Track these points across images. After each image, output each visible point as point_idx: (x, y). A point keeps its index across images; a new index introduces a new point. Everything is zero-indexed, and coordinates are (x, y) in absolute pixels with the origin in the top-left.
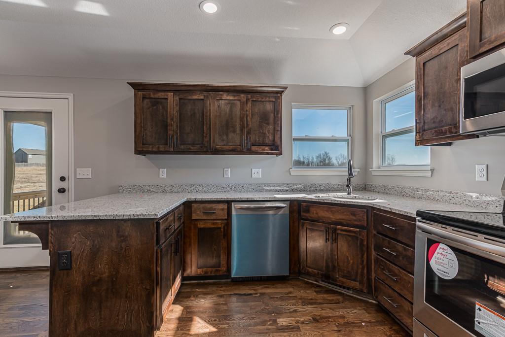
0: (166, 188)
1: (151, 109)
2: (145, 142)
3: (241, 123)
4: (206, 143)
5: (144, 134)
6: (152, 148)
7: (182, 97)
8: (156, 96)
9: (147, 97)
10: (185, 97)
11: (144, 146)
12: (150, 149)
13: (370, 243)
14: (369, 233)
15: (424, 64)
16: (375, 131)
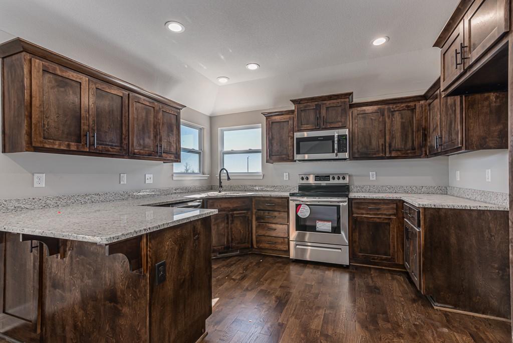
0: (48, 202)
1: (56, 89)
2: (46, 135)
3: (155, 130)
4: (125, 146)
5: (46, 123)
6: (60, 145)
7: (99, 87)
8: (64, 75)
9: (51, 71)
10: (104, 88)
11: (46, 141)
12: (56, 147)
13: (252, 218)
14: (252, 212)
15: (272, 123)
16: (220, 149)
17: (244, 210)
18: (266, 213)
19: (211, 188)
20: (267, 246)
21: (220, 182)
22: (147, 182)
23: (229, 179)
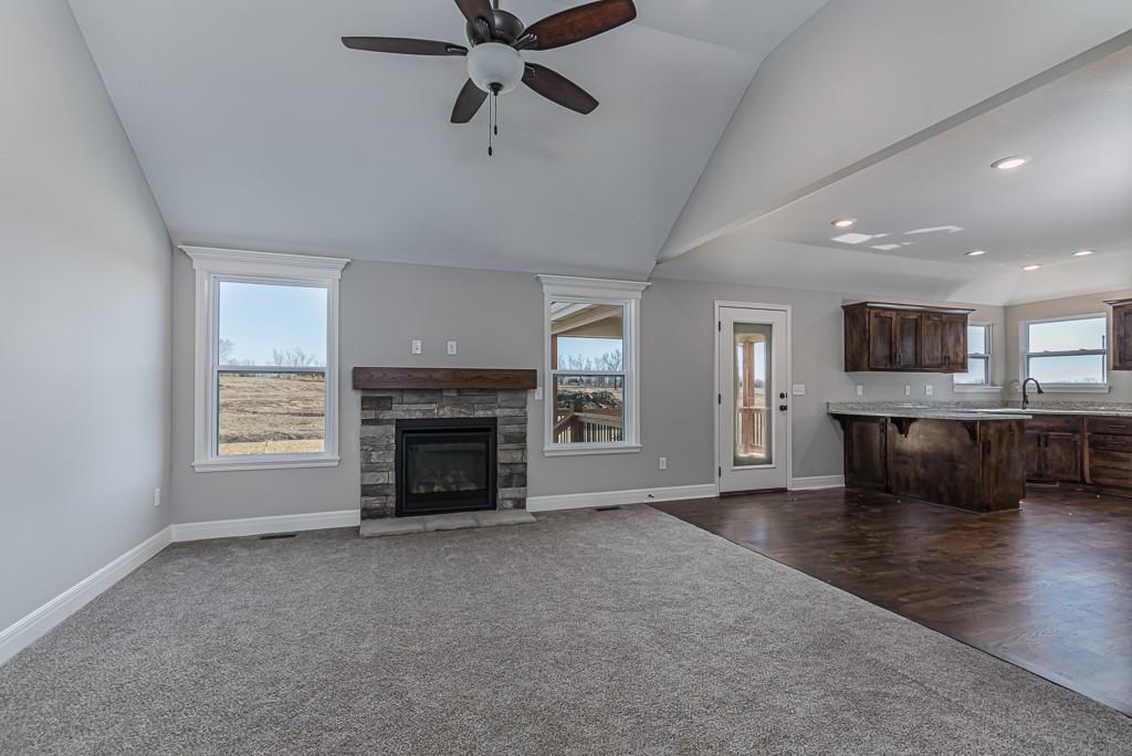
1: (880, 327)
3: (942, 343)
4: (919, 361)
6: (882, 365)
7: (902, 317)
8: (884, 315)
9: (878, 316)
10: (905, 316)
12: (880, 367)
13: (1083, 443)
14: (1083, 436)
15: (1126, 314)
16: (1022, 348)
17: (1069, 431)
18: (1110, 438)
19: (1006, 405)
20: (1111, 481)
21: (1025, 396)
22: (927, 393)
23: (1040, 391)
